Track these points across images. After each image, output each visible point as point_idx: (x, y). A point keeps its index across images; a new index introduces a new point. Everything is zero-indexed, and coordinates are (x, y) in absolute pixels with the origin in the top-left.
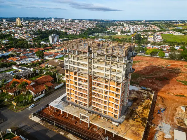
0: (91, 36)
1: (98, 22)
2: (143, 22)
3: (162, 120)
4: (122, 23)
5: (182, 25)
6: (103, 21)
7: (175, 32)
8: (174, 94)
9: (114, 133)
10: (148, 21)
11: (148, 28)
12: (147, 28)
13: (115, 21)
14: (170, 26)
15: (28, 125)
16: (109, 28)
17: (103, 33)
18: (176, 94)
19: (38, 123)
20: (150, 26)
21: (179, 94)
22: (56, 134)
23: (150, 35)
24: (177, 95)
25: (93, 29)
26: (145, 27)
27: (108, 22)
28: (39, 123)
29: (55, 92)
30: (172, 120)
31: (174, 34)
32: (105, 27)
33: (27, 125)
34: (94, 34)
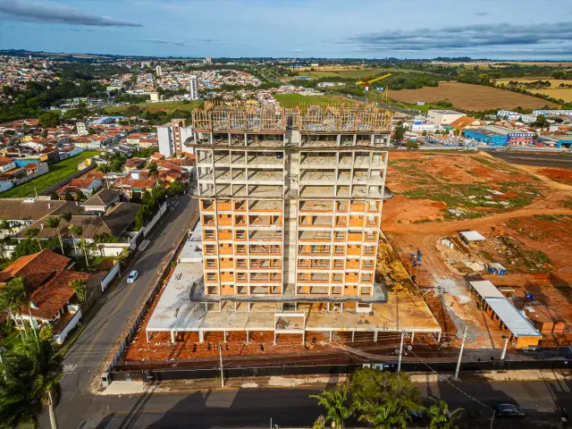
0: (52, 108)
1: (55, 62)
2: (205, 62)
3: (431, 275)
4: (146, 67)
5: (306, 71)
6: (70, 57)
7: (301, 88)
8: (410, 221)
9: (376, 330)
10: (219, 60)
11: (230, 80)
12: (227, 78)
13: (116, 58)
14: (282, 72)
15: (119, 412)
16: (108, 80)
17: (97, 97)
18: (413, 221)
19: (145, 394)
20: (235, 75)
21: (418, 219)
22: (235, 394)
23: (248, 99)
24: (416, 222)
25: (50, 84)
26: (220, 77)
27: (90, 61)
28: (150, 391)
29: (110, 295)
30: (447, 269)
31: (301, 93)
32: (91, 78)
33: (113, 415)
34: (63, 103)
